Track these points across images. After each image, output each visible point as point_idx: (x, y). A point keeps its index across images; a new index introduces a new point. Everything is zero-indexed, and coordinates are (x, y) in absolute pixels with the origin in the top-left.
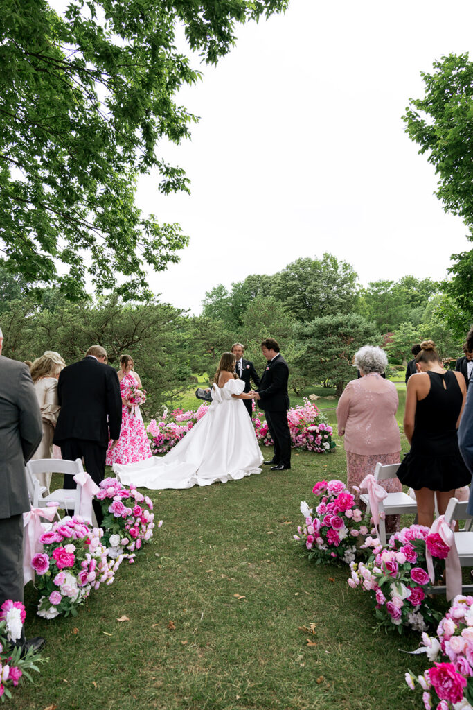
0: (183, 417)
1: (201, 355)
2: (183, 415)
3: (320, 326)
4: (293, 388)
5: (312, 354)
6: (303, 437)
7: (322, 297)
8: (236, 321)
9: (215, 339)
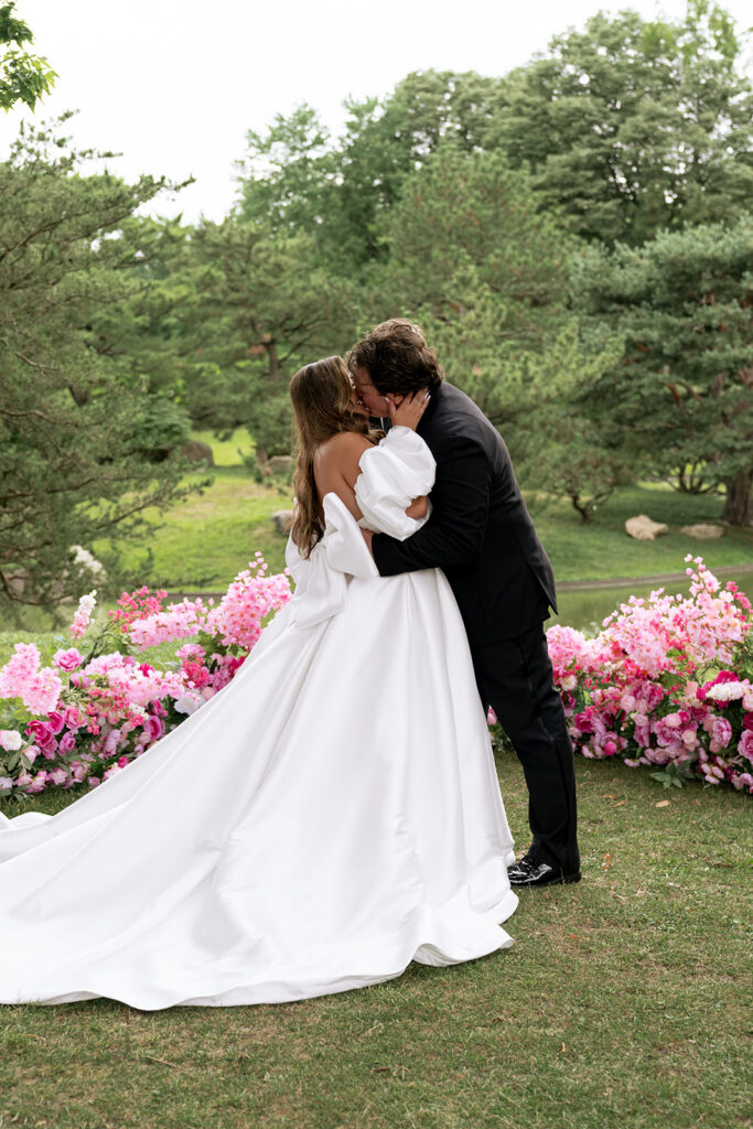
0: (160, 626)
1: (228, 362)
2: (163, 618)
3: (673, 263)
4: (570, 491)
5: (641, 369)
6: (683, 727)
7: (678, 157)
8: (356, 242)
9: (278, 305)
